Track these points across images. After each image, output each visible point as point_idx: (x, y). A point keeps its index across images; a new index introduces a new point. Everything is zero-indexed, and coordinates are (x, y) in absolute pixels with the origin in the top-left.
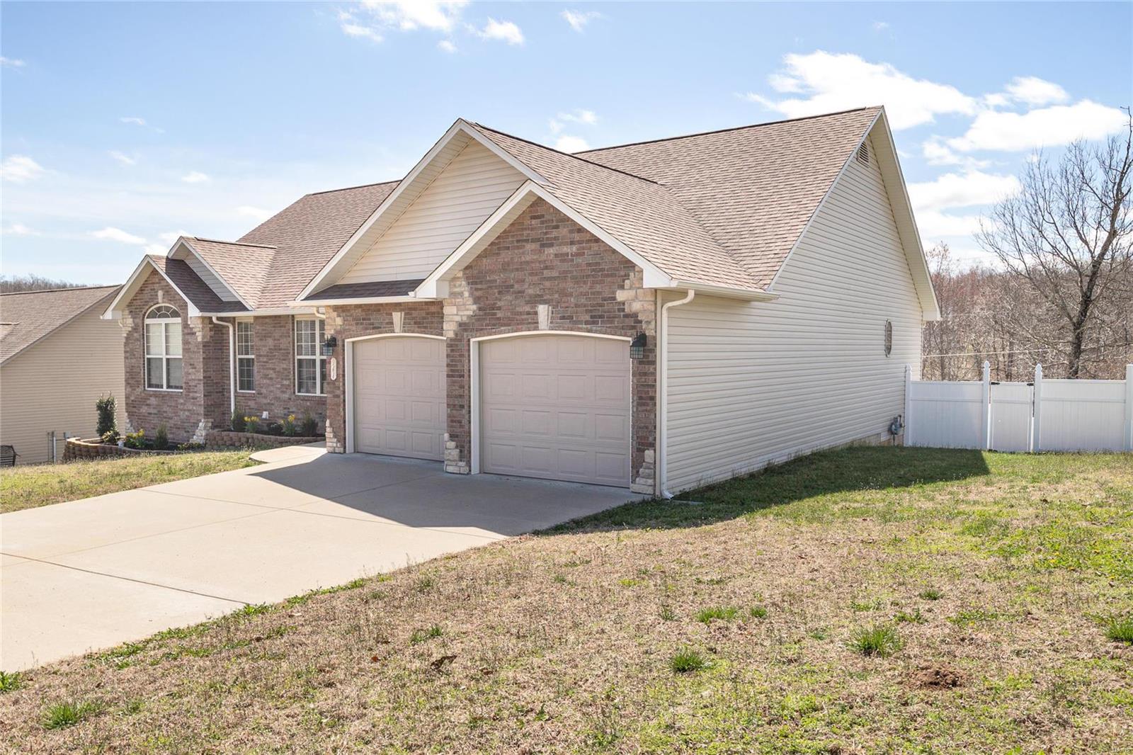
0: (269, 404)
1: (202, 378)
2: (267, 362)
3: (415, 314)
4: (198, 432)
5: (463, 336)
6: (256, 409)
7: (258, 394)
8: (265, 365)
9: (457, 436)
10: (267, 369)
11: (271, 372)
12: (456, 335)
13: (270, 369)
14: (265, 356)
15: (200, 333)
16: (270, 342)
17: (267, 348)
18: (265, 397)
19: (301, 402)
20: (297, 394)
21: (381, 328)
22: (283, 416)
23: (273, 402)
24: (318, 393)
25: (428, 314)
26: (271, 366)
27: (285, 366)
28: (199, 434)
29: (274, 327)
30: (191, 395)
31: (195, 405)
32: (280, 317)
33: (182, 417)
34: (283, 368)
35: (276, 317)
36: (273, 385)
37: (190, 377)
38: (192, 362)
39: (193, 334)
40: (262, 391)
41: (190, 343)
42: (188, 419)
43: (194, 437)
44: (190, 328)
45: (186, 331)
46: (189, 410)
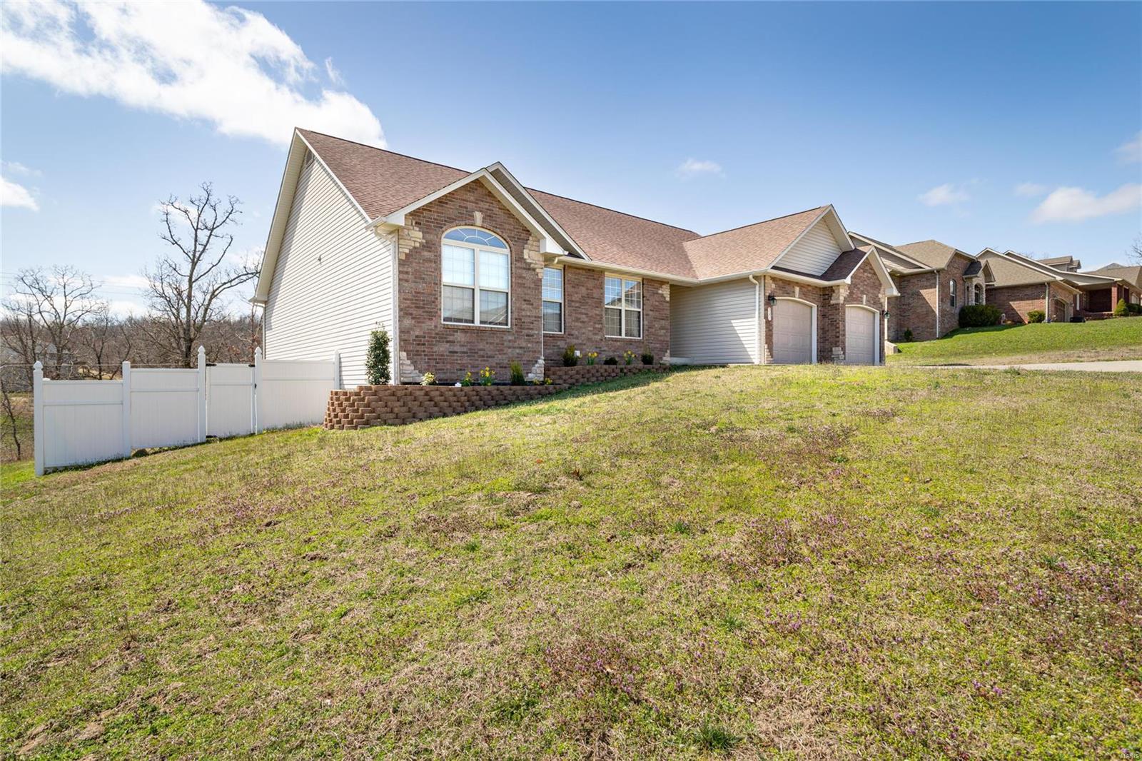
0: (581, 344)
2: (578, 307)
4: (536, 369)
7: (570, 335)
8: (578, 310)
10: (580, 313)
11: (584, 316)
13: (583, 314)
14: (577, 302)
16: (583, 291)
17: (580, 296)
18: (577, 338)
19: (613, 343)
20: (605, 336)
23: (586, 342)
24: (623, 336)
26: (583, 311)
27: (597, 312)
28: (537, 372)
29: (587, 278)
30: (525, 332)
31: (529, 342)
32: (593, 271)
33: (510, 355)
34: (596, 314)
35: (589, 270)
36: (585, 328)
37: (523, 313)
38: (527, 298)
39: (529, 269)
40: (573, 332)
41: (524, 278)
42: (519, 356)
43: (530, 375)
44: (526, 263)
45: (518, 264)
46: (521, 348)
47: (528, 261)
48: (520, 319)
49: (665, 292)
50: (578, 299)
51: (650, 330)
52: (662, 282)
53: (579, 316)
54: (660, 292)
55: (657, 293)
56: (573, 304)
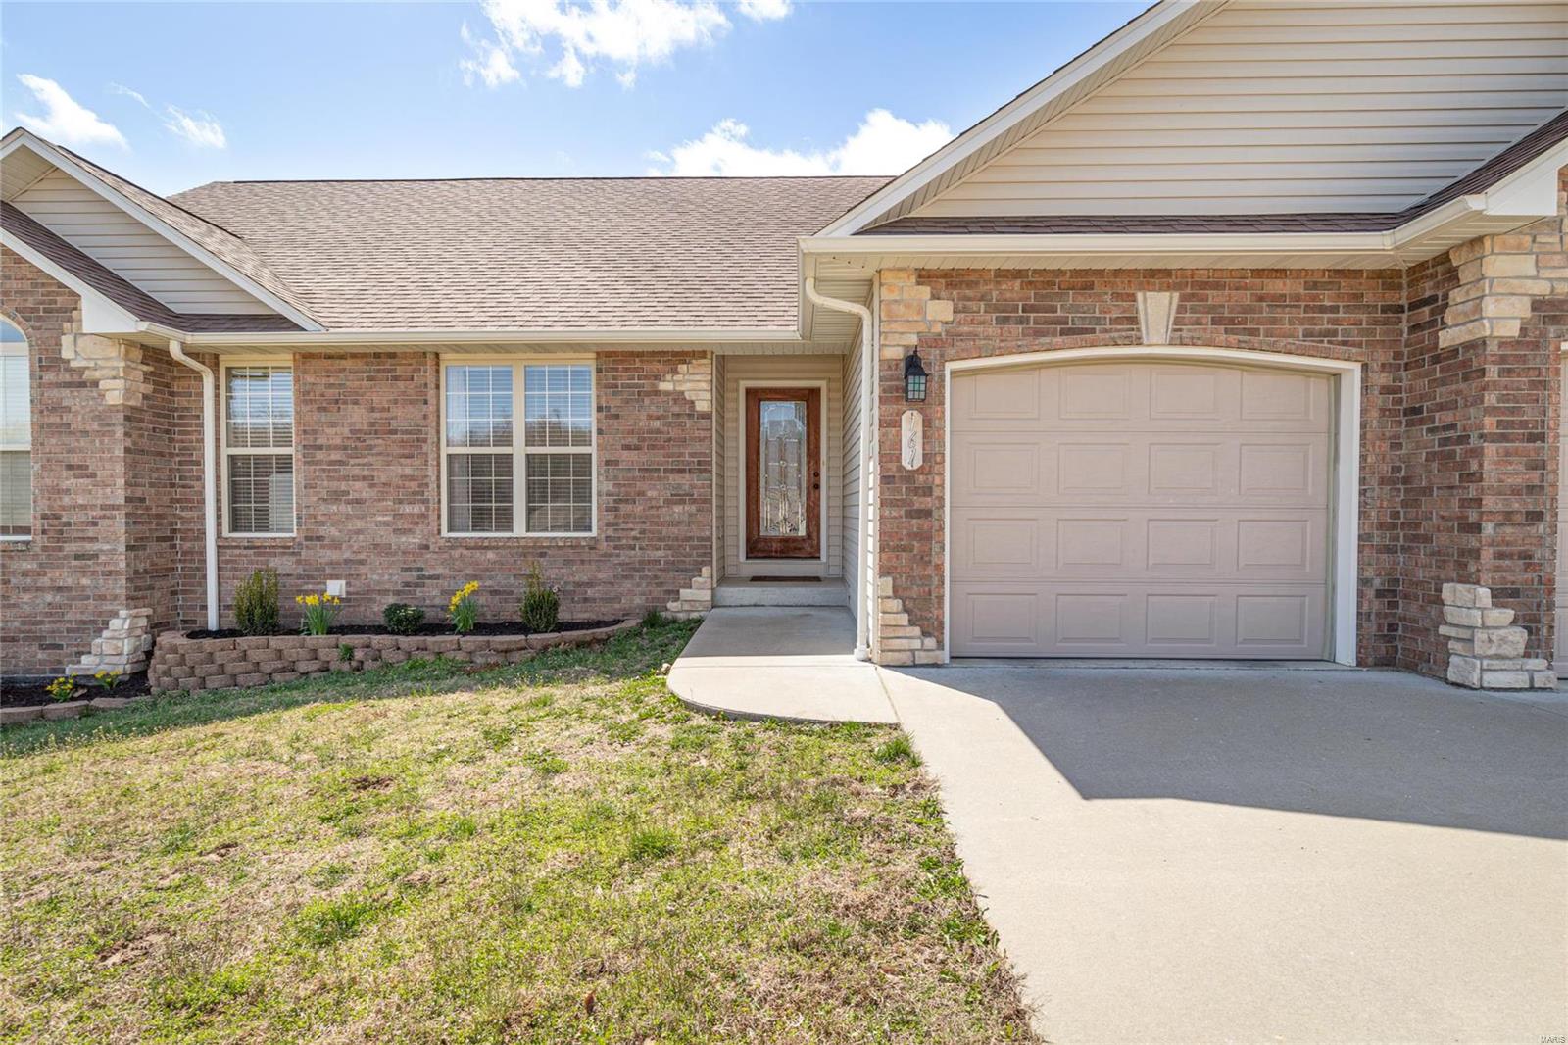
0: (347, 561)
1: (123, 502)
2: (341, 462)
3: (1214, 297)
4: (102, 643)
5: (1543, 335)
6: (299, 577)
7: (307, 539)
8: (336, 471)
9: (1515, 593)
10: (346, 478)
11: (358, 485)
12: (1523, 330)
13: (355, 478)
14: (336, 448)
15: (119, 384)
16: (357, 416)
17: (346, 431)
18: (336, 545)
19: (465, 552)
20: (445, 533)
21: (1093, 331)
22: (399, 588)
23: (362, 556)
24: (519, 529)
25: (1261, 299)
26: (356, 471)
27: (408, 471)
28: (107, 649)
29: (370, 379)
30: (71, 548)
31: (84, 573)
32: (392, 355)
33: (27, 609)
34: (404, 477)
35: (377, 355)
36: (362, 517)
37: (66, 500)
38: (75, 459)
39: (83, 385)
40: (322, 531)
41: (68, 409)
42: (55, 612)
43: (84, 659)
44: (68, 369)
45: (50, 377)
46: (59, 589)
47: (73, 364)
48: (57, 517)
49: (696, 386)
50: (338, 441)
51: (625, 508)
52: (677, 357)
53: (343, 486)
54: (664, 386)
55: (657, 393)
56: (319, 455)
